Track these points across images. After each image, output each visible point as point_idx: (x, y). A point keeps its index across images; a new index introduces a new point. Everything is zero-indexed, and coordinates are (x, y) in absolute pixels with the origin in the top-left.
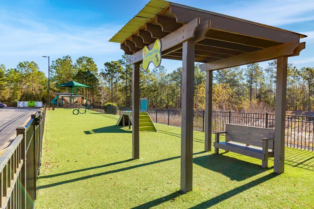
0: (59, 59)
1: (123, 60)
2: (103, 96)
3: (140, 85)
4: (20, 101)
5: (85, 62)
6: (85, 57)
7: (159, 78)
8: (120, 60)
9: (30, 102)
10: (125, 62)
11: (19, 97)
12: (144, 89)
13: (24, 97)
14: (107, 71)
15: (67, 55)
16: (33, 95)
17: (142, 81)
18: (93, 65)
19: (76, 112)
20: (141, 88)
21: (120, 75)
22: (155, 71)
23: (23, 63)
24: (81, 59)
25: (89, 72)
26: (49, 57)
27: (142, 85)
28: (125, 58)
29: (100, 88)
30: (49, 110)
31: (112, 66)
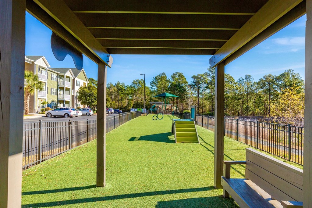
0: (158, 76)
1: (209, 73)
2: (190, 105)
3: (225, 94)
4: (132, 108)
5: (177, 77)
6: (177, 73)
7: (246, 87)
8: (206, 73)
9: (138, 109)
10: (211, 74)
11: (132, 106)
12: (228, 97)
13: (135, 106)
14: (194, 83)
15: (162, 73)
16: (141, 104)
17: (226, 90)
18: (183, 78)
19: (155, 118)
20: (226, 96)
21: (206, 85)
22: (241, 81)
23: (136, 81)
24: (174, 74)
25: (179, 84)
26: (144, 75)
27: (227, 94)
28: (210, 70)
29: (187, 98)
30: (144, 115)
31: (198, 78)
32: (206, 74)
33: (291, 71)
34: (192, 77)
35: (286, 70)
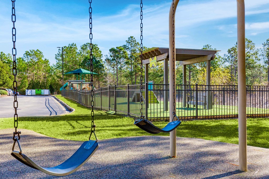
0: (65, 47)
1: (127, 46)
4: (28, 89)
6: (89, 44)
9: (37, 90)
11: (27, 86)
13: (31, 86)
14: (111, 57)
15: (72, 43)
16: (40, 83)
18: (98, 51)
21: (125, 60)
23: (30, 52)
25: (94, 58)
28: (129, 43)
29: (105, 74)
31: (117, 52)
32: (125, 46)
33: (209, 46)
34: (111, 50)
35: (205, 46)
